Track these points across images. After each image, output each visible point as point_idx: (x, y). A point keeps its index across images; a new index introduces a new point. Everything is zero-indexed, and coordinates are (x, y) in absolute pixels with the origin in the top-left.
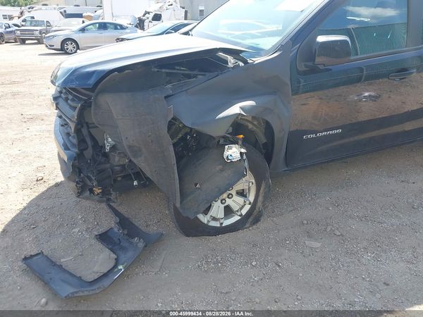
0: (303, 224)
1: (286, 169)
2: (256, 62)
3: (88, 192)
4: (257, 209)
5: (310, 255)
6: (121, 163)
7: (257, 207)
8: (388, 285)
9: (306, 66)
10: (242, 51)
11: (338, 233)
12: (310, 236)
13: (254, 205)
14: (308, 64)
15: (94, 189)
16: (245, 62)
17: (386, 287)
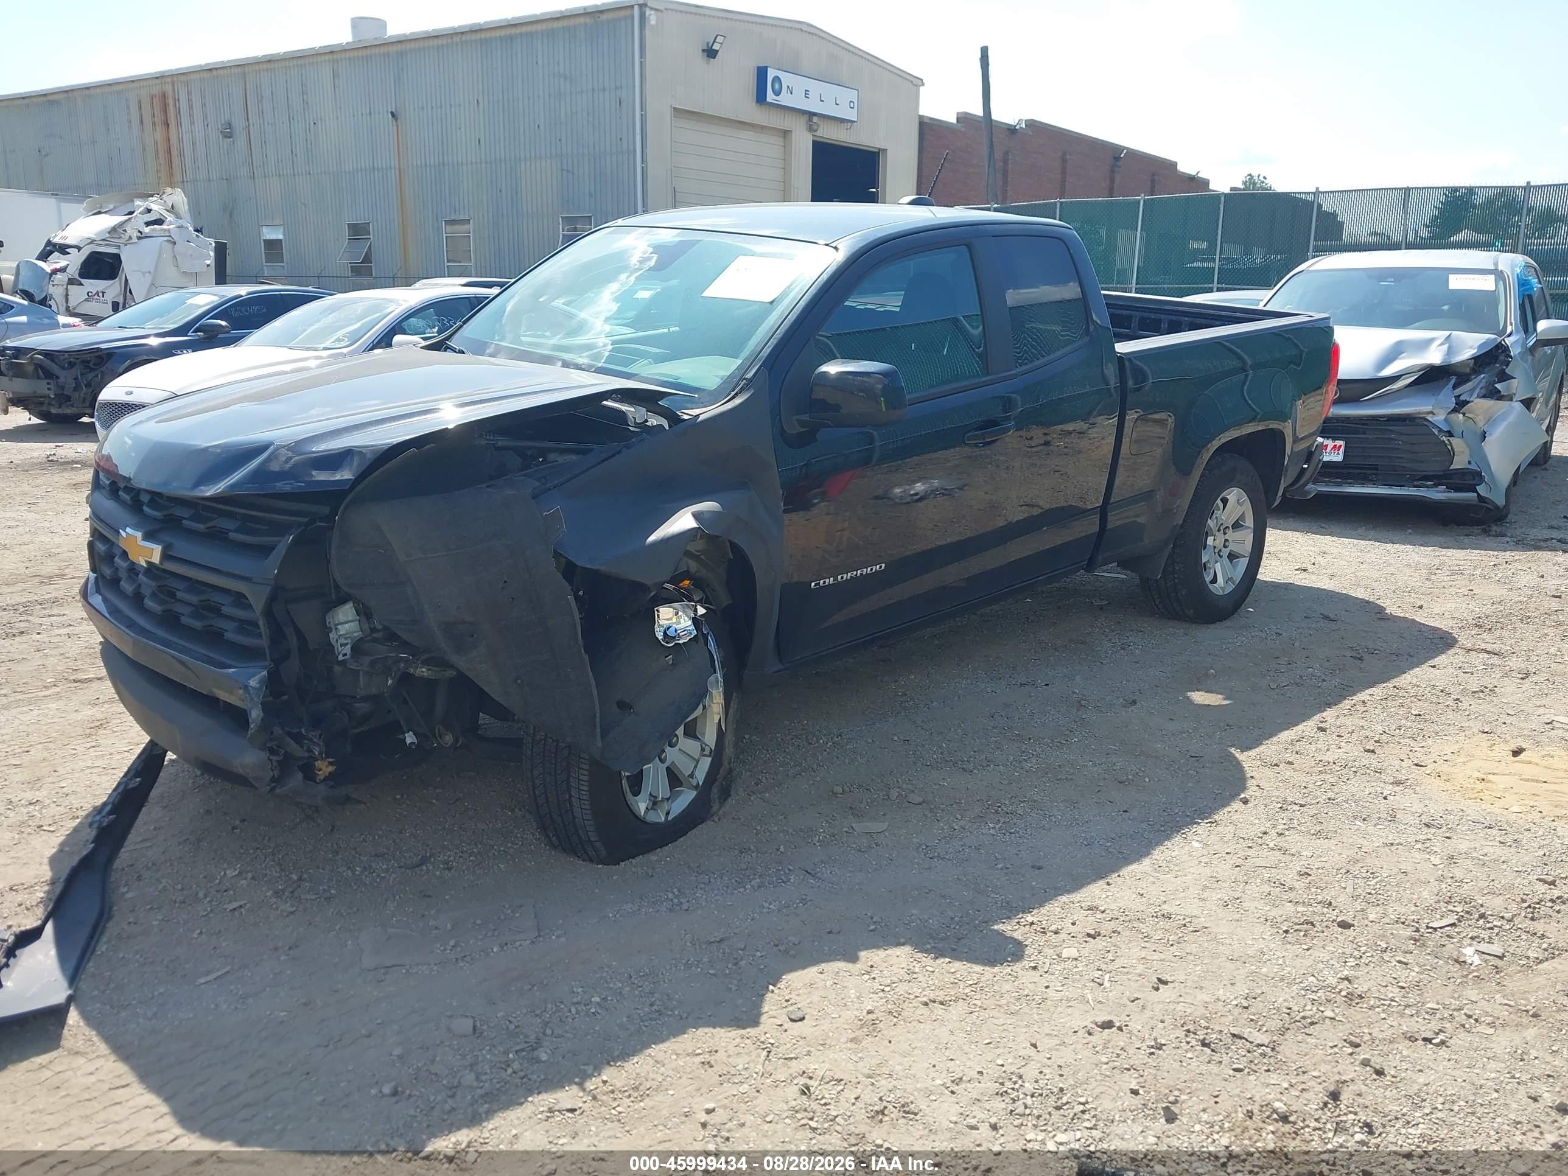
0: (835, 794)
1: (781, 667)
2: (702, 418)
3: (300, 776)
4: (726, 763)
5: (870, 847)
6: (374, 691)
7: (725, 758)
8: (1040, 868)
9: (802, 423)
10: (664, 395)
11: (917, 799)
12: (859, 815)
13: (717, 755)
14: (805, 417)
15: (318, 764)
16: (674, 419)
17: (1037, 872)
